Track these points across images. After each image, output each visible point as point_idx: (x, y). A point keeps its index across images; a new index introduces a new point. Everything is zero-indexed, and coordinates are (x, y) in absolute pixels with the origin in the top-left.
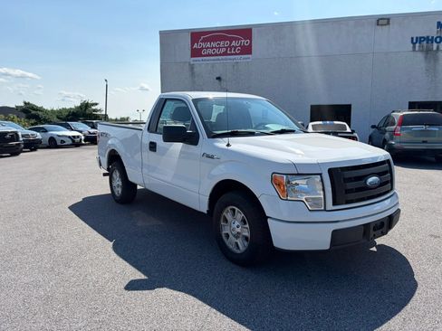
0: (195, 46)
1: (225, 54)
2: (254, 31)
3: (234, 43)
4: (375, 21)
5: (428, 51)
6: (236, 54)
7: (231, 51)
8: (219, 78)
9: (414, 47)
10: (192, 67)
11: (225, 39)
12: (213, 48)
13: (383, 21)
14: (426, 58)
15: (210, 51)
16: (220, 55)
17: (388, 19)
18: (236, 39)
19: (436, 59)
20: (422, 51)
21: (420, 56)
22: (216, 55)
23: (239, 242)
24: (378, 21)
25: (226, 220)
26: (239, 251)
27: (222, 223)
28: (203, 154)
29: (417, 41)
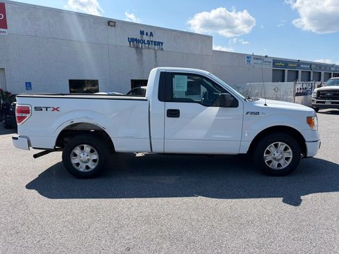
2: (8, 7)
4: (107, 22)
5: (137, 48)
9: (130, 44)
13: (111, 23)
14: (137, 52)
17: (115, 23)
19: (141, 53)
20: (134, 47)
21: (134, 50)
23: (282, 162)
24: (109, 22)
25: (268, 152)
26: (281, 168)
27: (265, 155)
28: (247, 113)
29: (132, 40)
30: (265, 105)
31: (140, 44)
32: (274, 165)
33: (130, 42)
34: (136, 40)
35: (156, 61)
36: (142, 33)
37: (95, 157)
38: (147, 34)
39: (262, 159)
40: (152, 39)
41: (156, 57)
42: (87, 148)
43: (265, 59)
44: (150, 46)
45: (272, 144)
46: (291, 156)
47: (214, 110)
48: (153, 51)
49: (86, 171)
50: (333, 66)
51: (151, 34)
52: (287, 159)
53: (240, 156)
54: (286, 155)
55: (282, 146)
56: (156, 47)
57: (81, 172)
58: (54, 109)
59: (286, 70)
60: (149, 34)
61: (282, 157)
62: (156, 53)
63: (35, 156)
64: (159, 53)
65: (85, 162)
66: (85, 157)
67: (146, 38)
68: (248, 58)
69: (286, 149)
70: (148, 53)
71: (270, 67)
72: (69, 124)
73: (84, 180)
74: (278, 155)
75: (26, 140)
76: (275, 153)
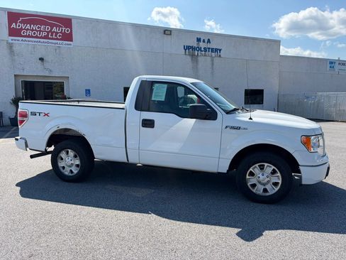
0: (14, 25)
1: (46, 37)
2: (74, 22)
3: (54, 29)
4: (162, 31)
5: (193, 56)
6: (57, 39)
7: (52, 35)
8: (41, 59)
9: (186, 52)
10: (10, 46)
11: (45, 24)
12: (33, 30)
13: (167, 32)
14: (192, 60)
15: (31, 33)
16: (41, 38)
17: (171, 31)
18: (57, 26)
19: (197, 61)
20: (190, 55)
21: (189, 58)
22: (37, 37)
23: (268, 187)
24: (165, 31)
25: (252, 174)
26: (267, 194)
27: (248, 177)
28: (226, 127)
29: (187, 48)
30: (251, 119)
31: (196, 52)
32: (259, 190)
33: (186, 50)
34: (192, 47)
35: (213, 69)
36: (199, 40)
37: (78, 162)
38: (204, 41)
39: (245, 181)
40: (209, 46)
41: (213, 64)
42: (71, 153)
44: (207, 53)
45: (257, 165)
46: (280, 182)
47: (190, 122)
48: (209, 59)
49: (70, 174)
51: (209, 41)
52: (276, 184)
53: (219, 175)
54: (274, 180)
55: (269, 168)
56: (213, 54)
57: (66, 175)
58: (46, 115)
60: (206, 41)
61: (268, 182)
62: (212, 60)
63: (32, 157)
64: (217, 60)
65: (70, 166)
66: (70, 162)
67: (202, 45)
68: (331, 63)
69: (274, 172)
70: (204, 61)
72: (56, 129)
73: (67, 184)
74: (264, 178)
75: (24, 141)
76: (260, 175)
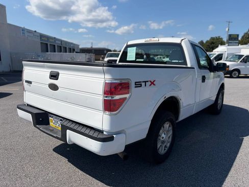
43: (35, 34)
50: (72, 43)
59: (49, 44)
68: (23, 30)
71: (38, 40)
72: (163, 100)
